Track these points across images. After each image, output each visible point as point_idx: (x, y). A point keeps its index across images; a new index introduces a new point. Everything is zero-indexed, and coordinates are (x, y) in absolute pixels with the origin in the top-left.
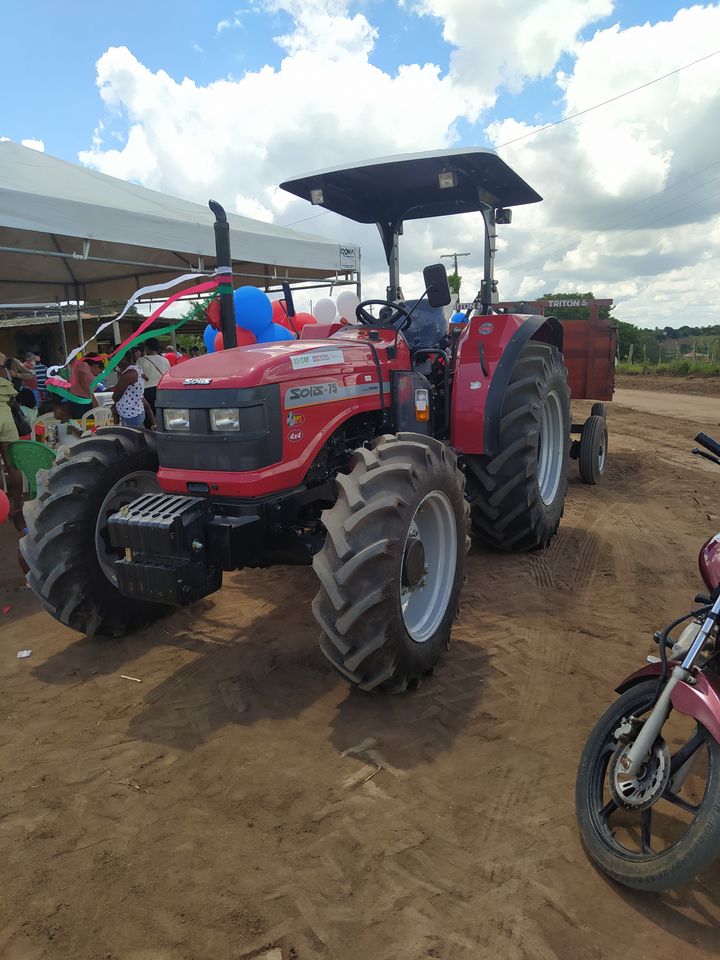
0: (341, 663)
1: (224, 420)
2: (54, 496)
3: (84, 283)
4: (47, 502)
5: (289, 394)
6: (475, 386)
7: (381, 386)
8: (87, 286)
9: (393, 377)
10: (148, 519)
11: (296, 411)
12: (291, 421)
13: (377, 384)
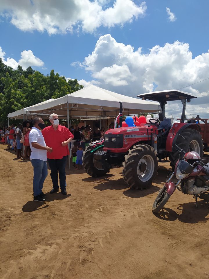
0: (126, 181)
1: (114, 140)
2: (88, 151)
3: (105, 112)
4: (87, 151)
5: (125, 136)
6: (171, 137)
7: (148, 136)
8: (106, 113)
9: (151, 134)
10: (99, 154)
11: (126, 139)
12: (125, 140)
13: (147, 136)
